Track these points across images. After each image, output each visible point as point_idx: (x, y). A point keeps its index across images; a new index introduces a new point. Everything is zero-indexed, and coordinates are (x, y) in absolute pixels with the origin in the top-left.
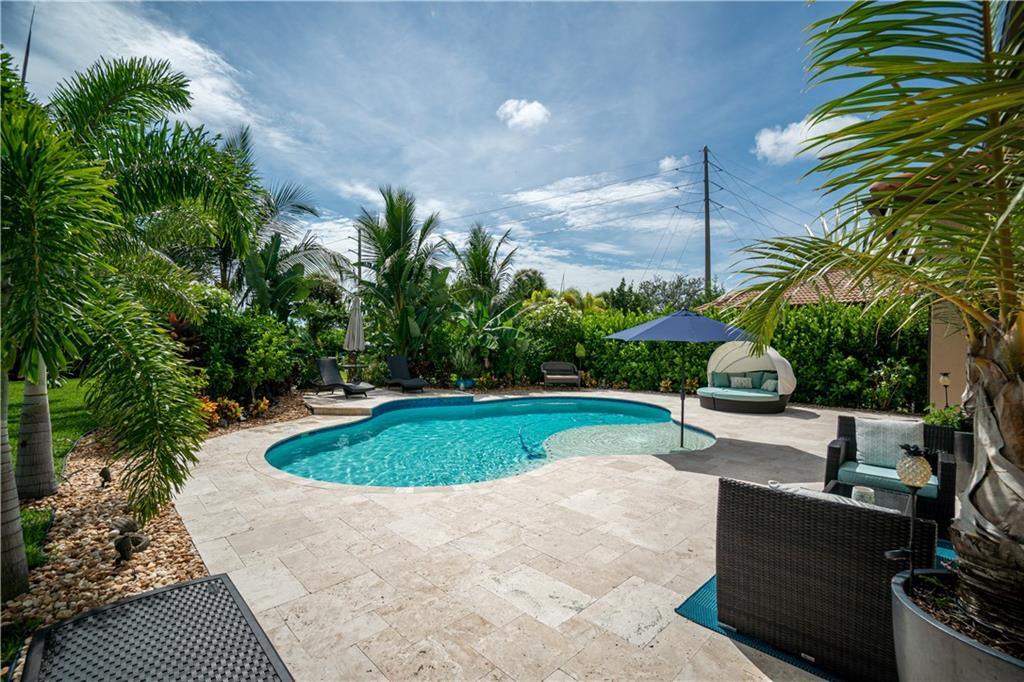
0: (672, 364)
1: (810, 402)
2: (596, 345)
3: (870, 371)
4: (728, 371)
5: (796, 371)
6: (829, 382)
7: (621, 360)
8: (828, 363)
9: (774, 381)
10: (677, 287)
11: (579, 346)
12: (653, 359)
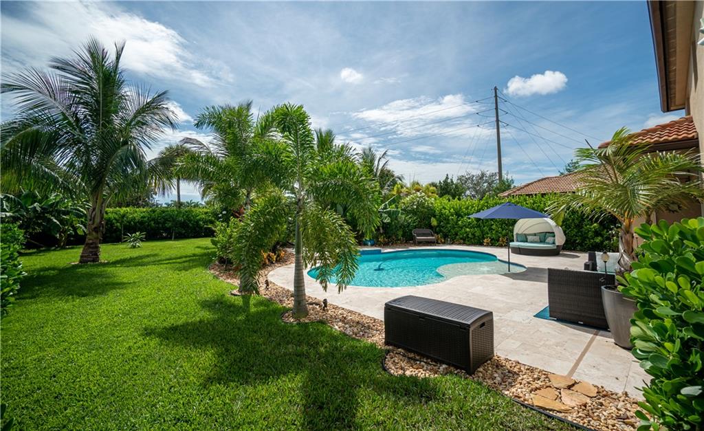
0: (491, 229)
1: (574, 250)
2: (443, 218)
3: (608, 232)
4: (526, 232)
5: (564, 232)
6: (584, 238)
7: (459, 227)
8: (583, 227)
9: (552, 238)
10: (480, 179)
11: (433, 219)
12: (479, 226)
